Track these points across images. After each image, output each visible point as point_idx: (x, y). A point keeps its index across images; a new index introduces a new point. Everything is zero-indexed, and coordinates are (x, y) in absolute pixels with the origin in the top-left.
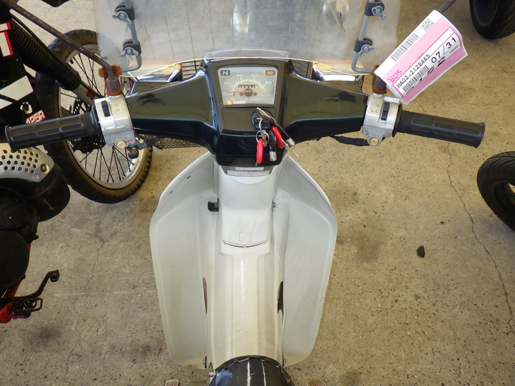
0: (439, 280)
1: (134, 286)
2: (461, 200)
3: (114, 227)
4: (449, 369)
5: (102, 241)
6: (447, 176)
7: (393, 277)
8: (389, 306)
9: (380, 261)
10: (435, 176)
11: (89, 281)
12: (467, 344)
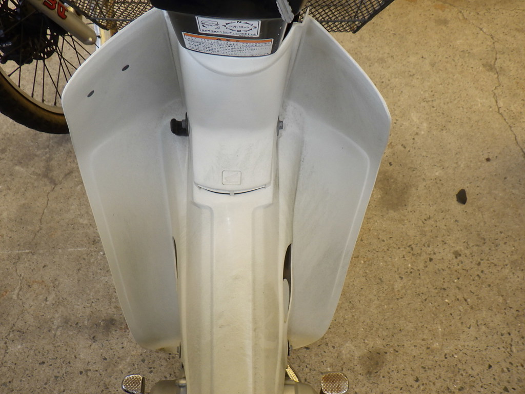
0: (484, 233)
1: (94, 241)
2: (512, 131)
3: (69, 164)
4: (498, 346)
5: (54, 182)
6: (493, 100)
7: (426, 229)
8: (421, 266)
9: (410, 209)
10: (479, 100)
11: (36, 235)
12: (520, 313)
